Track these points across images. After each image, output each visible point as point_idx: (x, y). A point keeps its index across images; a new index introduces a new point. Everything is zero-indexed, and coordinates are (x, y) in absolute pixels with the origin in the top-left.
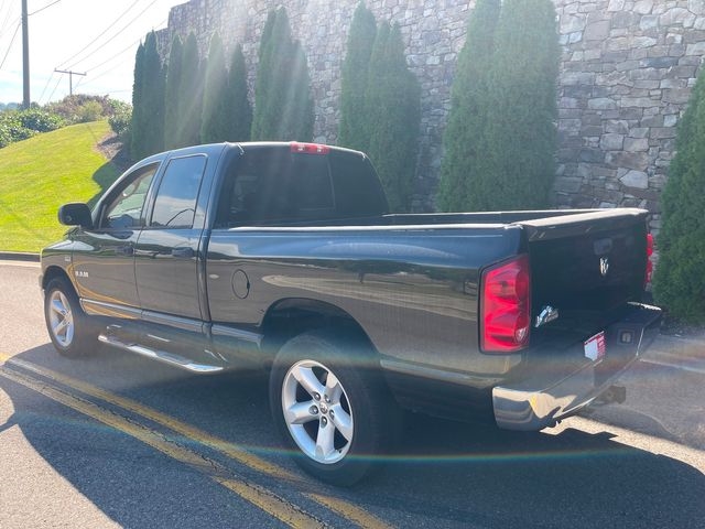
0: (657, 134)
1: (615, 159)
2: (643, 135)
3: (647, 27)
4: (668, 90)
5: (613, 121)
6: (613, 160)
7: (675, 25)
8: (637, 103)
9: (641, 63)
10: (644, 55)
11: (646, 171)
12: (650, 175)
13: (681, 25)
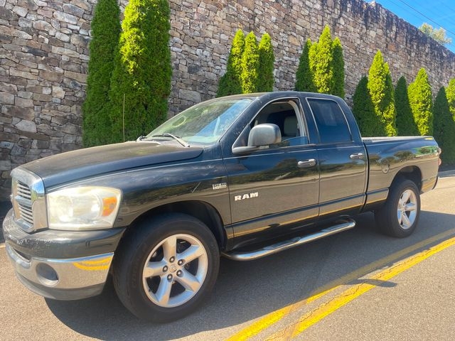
0: (38, 98)
1: (9, 110)
2: (29, 97)
3: (24, 26)
4: (44, 71)
5: (5, 84)
6: (8, 112)
7: (44, 31)
8: (23, 74)
9: (23, 49)
10: (24, 44)
11: (34, 121)
12: (37, 124)
13: (47, 33)
